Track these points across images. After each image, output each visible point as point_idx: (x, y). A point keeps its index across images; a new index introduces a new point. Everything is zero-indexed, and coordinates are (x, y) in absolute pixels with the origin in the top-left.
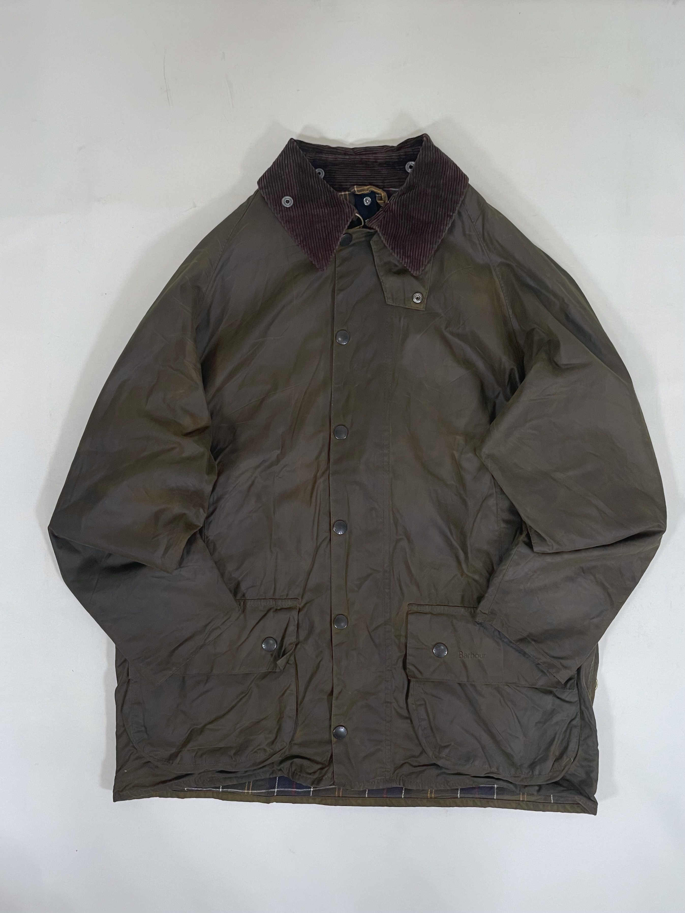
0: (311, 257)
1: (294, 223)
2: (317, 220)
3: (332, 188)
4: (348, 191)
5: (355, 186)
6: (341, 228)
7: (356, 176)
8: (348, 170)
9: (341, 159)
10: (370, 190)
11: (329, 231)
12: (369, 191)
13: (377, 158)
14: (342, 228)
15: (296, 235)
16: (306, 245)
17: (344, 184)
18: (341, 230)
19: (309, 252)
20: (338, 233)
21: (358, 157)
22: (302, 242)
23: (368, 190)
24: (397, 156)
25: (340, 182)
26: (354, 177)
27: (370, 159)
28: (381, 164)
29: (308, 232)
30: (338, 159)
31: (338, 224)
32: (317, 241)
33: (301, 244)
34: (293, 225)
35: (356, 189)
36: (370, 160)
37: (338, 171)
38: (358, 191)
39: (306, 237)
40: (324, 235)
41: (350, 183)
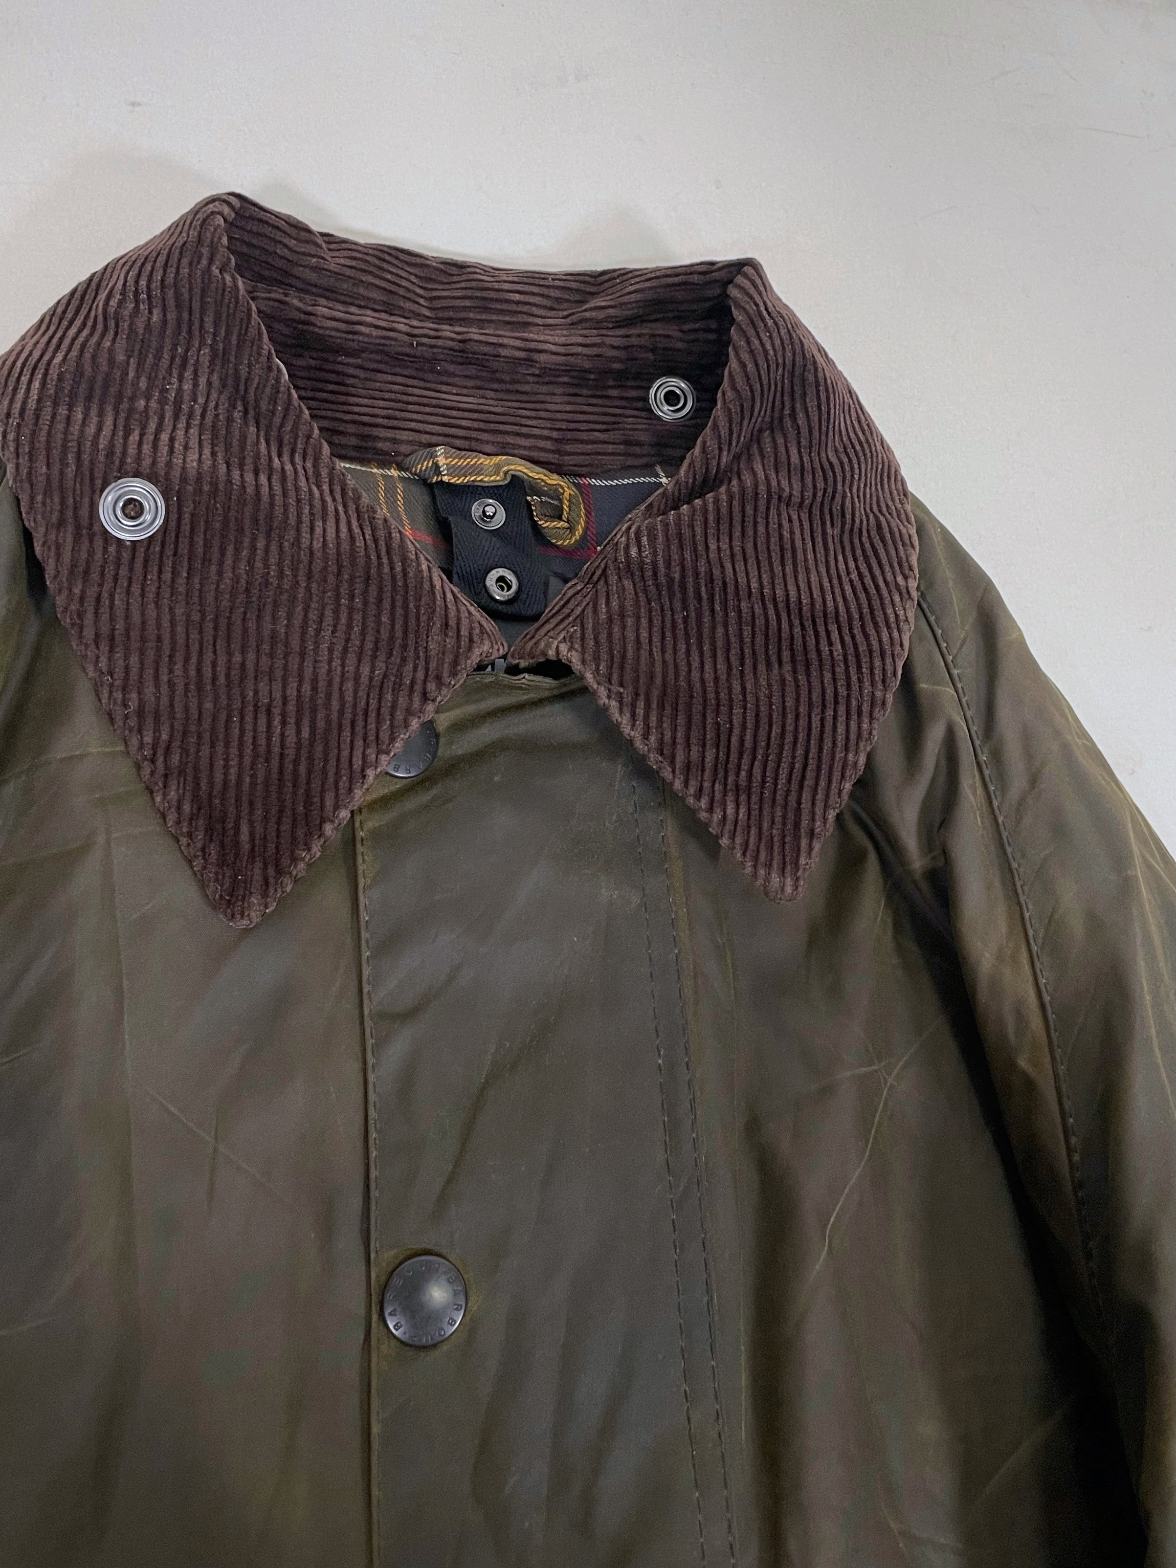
0: (190, 835)
1: (142, 653)
2: (265, 661)
3: (327, 441)
4: (400, 467)
5: (440, 450)
6: (386, 726)
7: (435, 406)
8: (400, 379)
9: (375, 332)
10: (506, 473)
11: (321, 724)
12: (505, 478)
13: (533, 345)
14: (392, 726)
15: (140, 713)
16: (182, 772)
17: (383, 433)
18: (384, 736)
19: (187, 807)
20: (366, 746)
21: (447, 330)
22: (160, 752)
23: (497, 473)
24: (617, 348)
25: (365, 424)
26: (428, 410)
27: (501, 345)
28: (548, 375)
29: (208, 705)
30: (363, 329)
31: (373, 703)
32: (247, 760)
33: (153, 761)
34: (134, 660)
35: (441, 461)
36: (503, 352)
37: (354, 377)
38: (453, 470)
39: (193, 728)
40: (291, 739)
41: (412, 436)
